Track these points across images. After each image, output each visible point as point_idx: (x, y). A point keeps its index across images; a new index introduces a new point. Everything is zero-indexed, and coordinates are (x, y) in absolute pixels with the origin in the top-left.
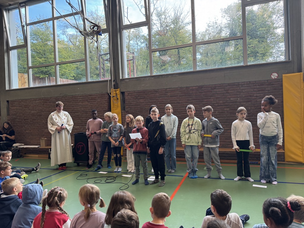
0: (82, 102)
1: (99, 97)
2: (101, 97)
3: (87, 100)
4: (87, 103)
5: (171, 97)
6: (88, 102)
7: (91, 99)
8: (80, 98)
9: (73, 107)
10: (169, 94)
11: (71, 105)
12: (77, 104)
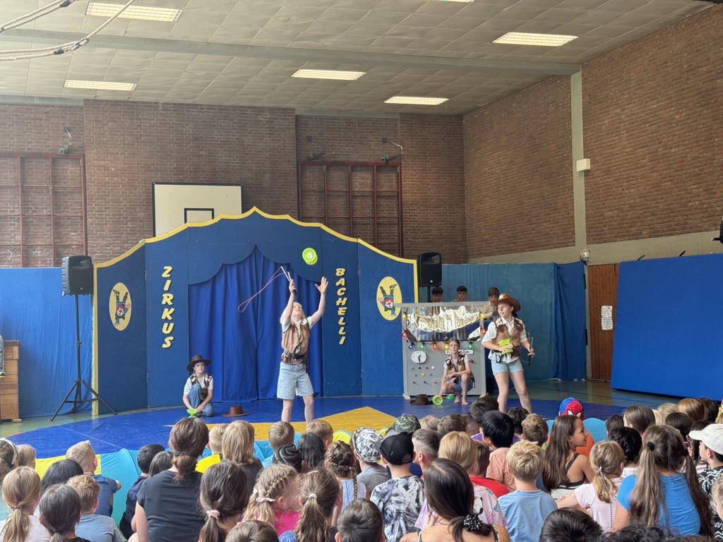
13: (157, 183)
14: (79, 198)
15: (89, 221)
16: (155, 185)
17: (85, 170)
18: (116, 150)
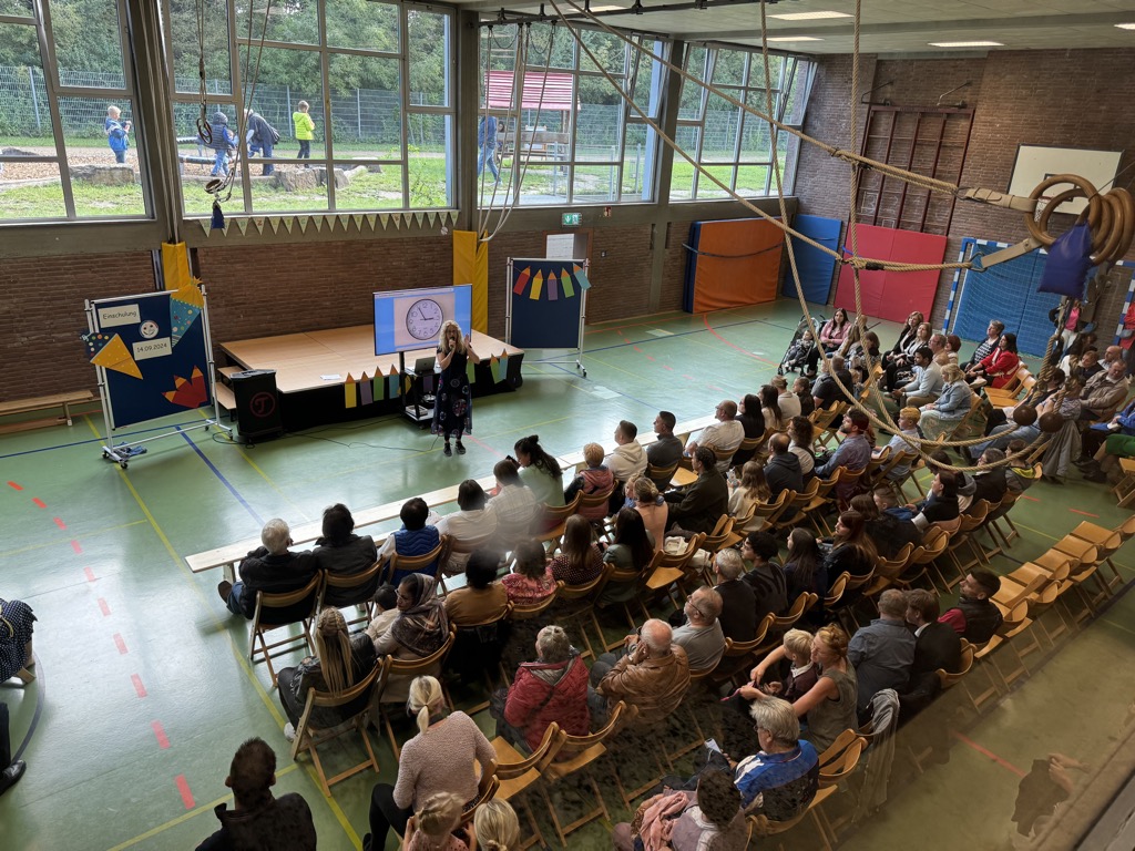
0: (74, 273)
1: (127, 260)
2: (132, 260)
3: (90, 268)
4: (90, 275)
5: (299, 258)
6: (93, 272)
7: (104, 266)
8: (66, 264)
9: (45, 285)
10: (296, 253)
11: (34, 281)
12: (57, 279)
13: (1024, 145)
14: (962, 152)
15: (963, 176)
16: (1022, 147)
17: (971, 125)
18: (1006, 104)
